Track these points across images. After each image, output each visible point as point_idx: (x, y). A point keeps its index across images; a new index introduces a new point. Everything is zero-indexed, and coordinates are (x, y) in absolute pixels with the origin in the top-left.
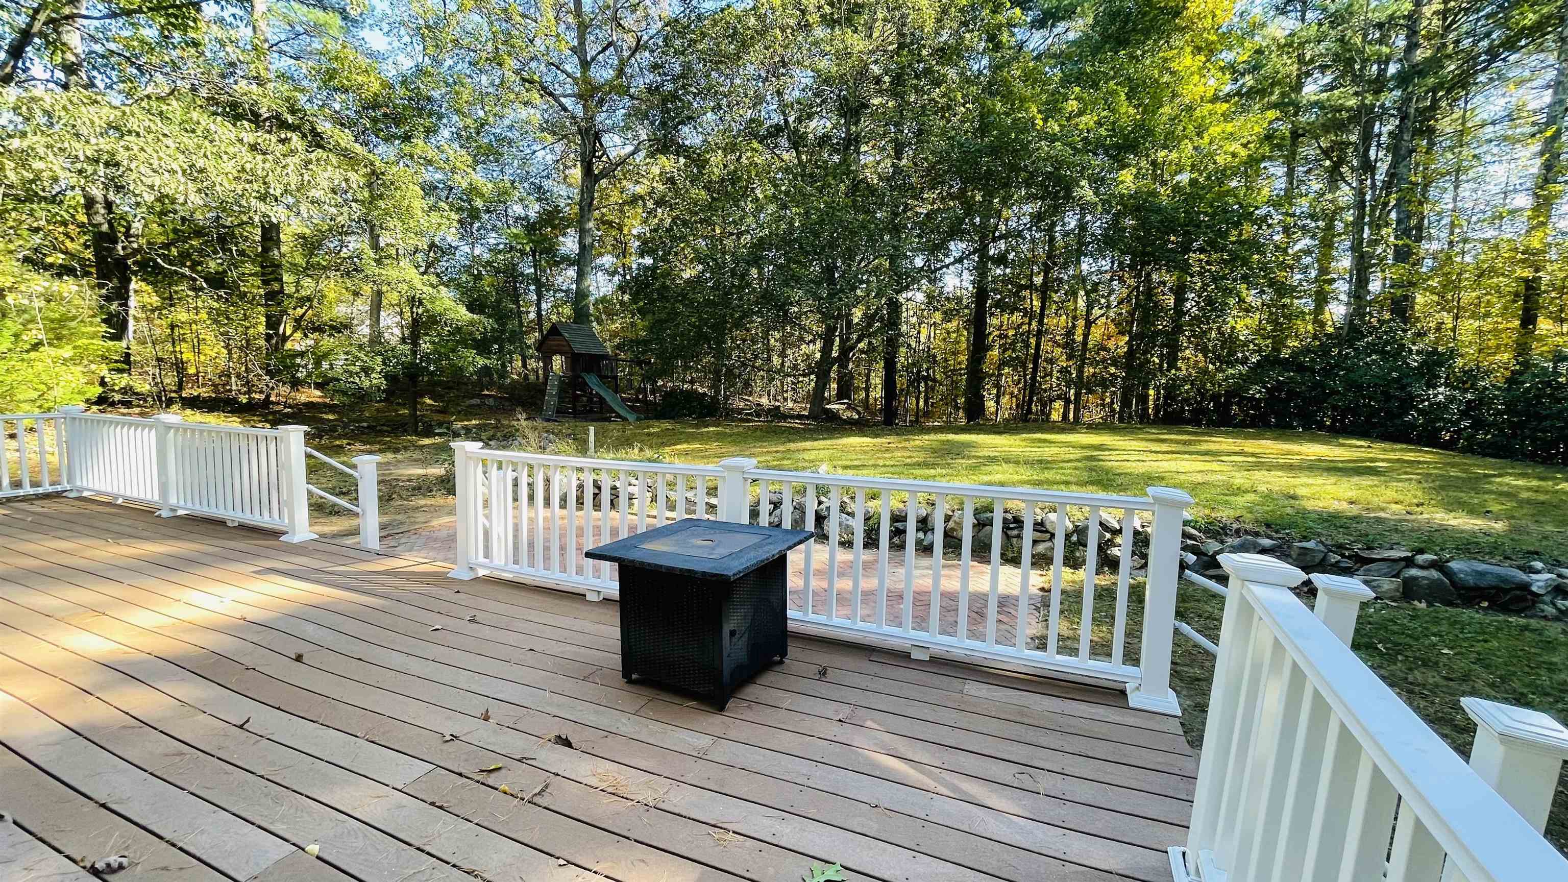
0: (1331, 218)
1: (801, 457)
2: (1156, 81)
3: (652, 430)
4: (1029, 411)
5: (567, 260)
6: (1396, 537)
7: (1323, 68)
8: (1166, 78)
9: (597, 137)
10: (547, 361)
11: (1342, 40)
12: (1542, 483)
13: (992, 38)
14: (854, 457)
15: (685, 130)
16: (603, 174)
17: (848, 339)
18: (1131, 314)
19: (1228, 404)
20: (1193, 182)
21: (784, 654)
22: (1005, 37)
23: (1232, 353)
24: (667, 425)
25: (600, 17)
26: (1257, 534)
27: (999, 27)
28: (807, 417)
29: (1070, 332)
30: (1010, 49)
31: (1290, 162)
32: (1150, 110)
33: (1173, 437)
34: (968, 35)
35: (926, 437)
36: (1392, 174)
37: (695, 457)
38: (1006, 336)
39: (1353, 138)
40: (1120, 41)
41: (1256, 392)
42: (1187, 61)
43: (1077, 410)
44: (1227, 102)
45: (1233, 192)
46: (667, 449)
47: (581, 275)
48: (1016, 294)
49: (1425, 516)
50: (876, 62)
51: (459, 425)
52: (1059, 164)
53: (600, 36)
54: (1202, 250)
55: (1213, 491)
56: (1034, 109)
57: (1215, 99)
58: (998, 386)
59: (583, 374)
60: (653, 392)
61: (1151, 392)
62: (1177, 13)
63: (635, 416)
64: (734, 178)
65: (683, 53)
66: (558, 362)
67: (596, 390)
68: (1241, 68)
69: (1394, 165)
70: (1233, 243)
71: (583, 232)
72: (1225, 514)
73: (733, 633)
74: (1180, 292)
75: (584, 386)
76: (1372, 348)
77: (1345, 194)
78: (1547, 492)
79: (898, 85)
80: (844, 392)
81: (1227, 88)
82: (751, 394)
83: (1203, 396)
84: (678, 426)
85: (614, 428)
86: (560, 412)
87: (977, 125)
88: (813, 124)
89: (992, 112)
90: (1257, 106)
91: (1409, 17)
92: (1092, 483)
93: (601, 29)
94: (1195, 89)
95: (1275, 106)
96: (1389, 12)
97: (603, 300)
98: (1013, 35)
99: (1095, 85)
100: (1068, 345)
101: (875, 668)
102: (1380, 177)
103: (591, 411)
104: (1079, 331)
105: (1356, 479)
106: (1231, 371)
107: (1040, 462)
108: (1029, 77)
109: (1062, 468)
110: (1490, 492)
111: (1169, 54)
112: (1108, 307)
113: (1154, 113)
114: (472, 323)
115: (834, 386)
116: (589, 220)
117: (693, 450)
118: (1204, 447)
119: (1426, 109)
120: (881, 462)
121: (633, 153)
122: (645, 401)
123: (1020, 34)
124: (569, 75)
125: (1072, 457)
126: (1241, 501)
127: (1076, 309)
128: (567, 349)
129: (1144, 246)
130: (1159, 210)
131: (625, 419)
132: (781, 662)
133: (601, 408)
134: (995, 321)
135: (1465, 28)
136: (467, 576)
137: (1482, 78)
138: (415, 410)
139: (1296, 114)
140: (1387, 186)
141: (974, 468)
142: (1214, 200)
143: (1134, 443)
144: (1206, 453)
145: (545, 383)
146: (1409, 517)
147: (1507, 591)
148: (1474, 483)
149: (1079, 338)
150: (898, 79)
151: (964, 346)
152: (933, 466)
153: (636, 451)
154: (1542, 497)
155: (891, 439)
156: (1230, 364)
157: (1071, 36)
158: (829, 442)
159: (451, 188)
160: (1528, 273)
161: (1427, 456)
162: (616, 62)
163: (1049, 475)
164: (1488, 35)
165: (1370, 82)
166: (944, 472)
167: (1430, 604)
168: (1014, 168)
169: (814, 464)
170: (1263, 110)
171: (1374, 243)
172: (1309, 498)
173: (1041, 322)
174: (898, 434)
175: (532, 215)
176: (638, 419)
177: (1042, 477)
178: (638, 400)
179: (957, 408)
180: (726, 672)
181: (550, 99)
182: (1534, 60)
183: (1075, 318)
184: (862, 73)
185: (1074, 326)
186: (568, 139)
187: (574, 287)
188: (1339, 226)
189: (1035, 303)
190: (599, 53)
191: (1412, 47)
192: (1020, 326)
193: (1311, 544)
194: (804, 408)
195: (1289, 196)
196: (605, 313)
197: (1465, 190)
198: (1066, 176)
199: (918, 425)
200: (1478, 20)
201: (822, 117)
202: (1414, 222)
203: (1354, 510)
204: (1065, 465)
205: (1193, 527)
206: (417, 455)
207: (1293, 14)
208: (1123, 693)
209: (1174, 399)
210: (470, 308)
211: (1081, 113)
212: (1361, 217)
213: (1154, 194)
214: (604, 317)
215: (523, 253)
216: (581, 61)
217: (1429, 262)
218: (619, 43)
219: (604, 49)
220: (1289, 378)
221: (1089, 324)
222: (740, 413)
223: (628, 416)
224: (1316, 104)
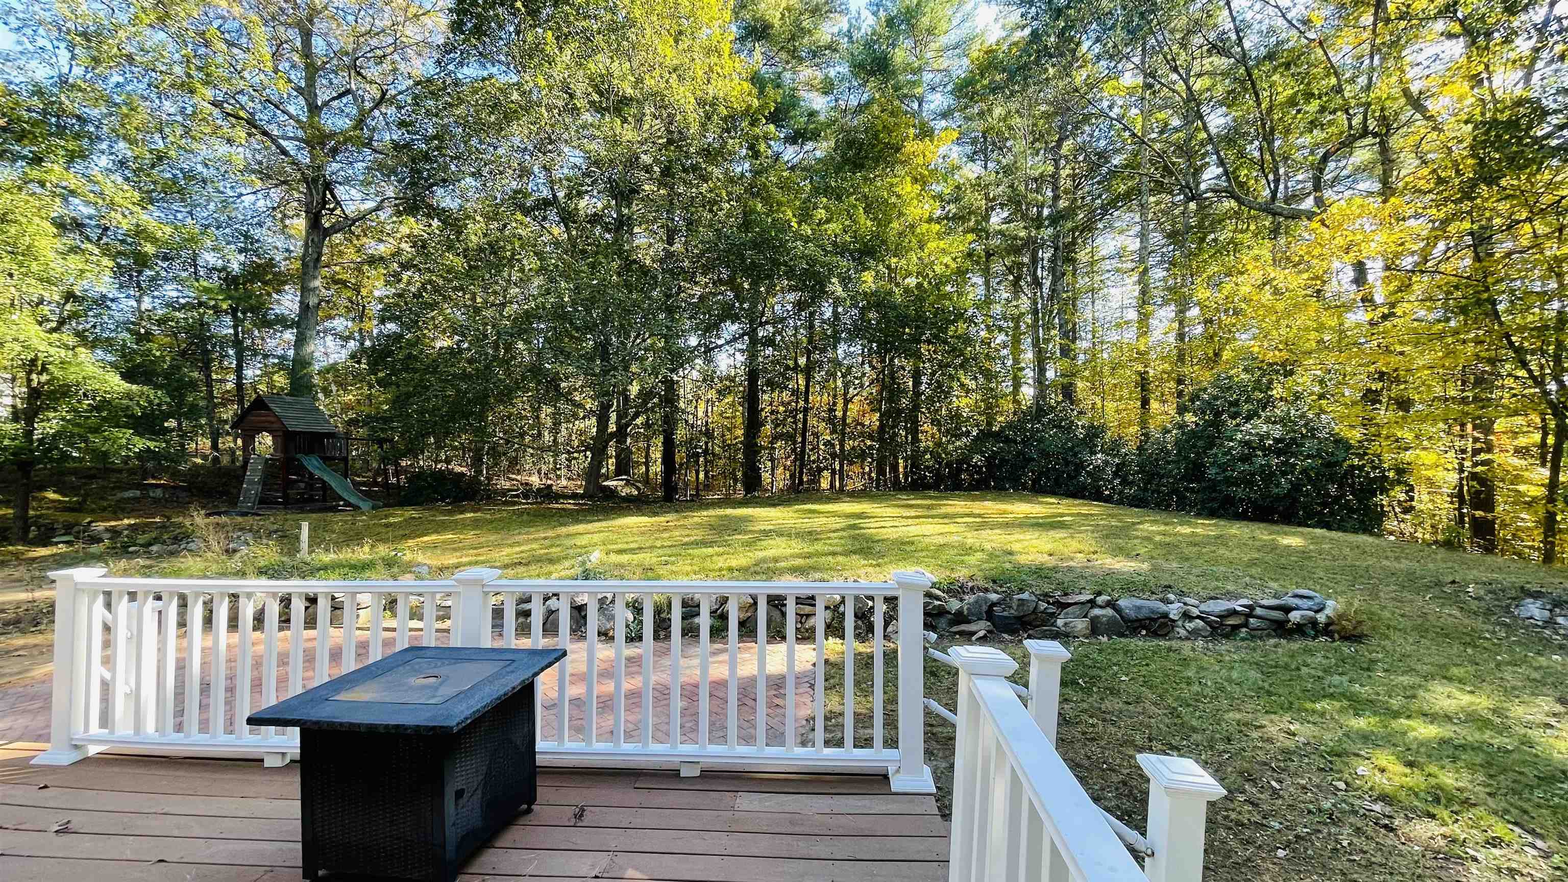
0: (1017, 319)
1: (573, 542)
2: (887, 201)
3: (392, 520)
4: (801, 481)
5: (282, 322)
6: (1083, 583)
7: (1002, 205)
8: (893, 199)
9: (328, 186)
10: (249, 440)
11: (1011, 186)
12: (1167, 528)
13: (751, 147)
14: (631, 539)
15: (439, 191)
16: (335, 229)
17: (626, 415)
18: (880, 393)
19: (959, 470)
20: (919, 286)
21: (531, 799)
22: (762, 147)
23: (958, 428)
24: (412, 513)
25: (335, 62)
26: (986, 590)
27: (757, 138)
28: (582, 497)
29: (831, 410)
30: (767, 157)
31: (986, 273)
32: (883, 224)
33: (919, 502)
34: (731, 141)
35: (705, 513)
36: (1053, 290)
37: (444, 550)
38: (778, 412)
39: (1026, 260)
40: (857, 165)
41: (976, 459)
42: (908, 188)
43: (841, 479)
44: (939, 223)
45: (948, 296)
46: (411, 543)
47: (301, 341)
48: (783, 375)
49: (1099, 562)
50: (645, 152)
51: (100, 526)
52: (812, 262)
53: (335, 81)
54: (929, 342)
55: (952, 552)
56: (789, 213)
57: (930, 220)
58: (772, 460)
59: (298, 456)
60: (397, 474)
61: (901, 461)
62: (898, 150)
63: (370, 503)
64: (493, 248)
65: (437, 115)
66: (265, 442)
67: (318, 473)
68: (947, 198)
69: (1054, 283)
70: (951, 337)
71: (305, 290)
72: (961, 574)
73: (459, 794)
74: (917, 375)
75: (301, 470)
76: (1051, 423)
77: (1025, 303)
78: (1170, 535)
79: (667, 176)
80: (623, 468)
81: (938, 213)
82: (519, 472)
83: (940, 464)
84: (427, 514)
85: (338, 521)
86: (265, 502)
87: (740, 221)
88: (582, 204)
89: (753, 211)
90: (961, 229)
91: (1052, 176)
92: (855, 553)
93: (337, 74)
94: (915, 211)
95: (972, 231)
96: (1040, 171)
97: (333, 368)
98: (770, 147)
99: (839, 198)
100: (831, 420)
101: (640, 797)
102: (1046, 290)
103: (311, 500)
104: (840, 406)
105: (1052, 533)
106: (958, 443)
107: (810, 533)
108: (784, 186)
109: (829, 538)
110: (1137, 537)
111: (895, 180)
112: (862, 386)
113: (886, 226)
114: (129, 396)
115: (612, 461)
116: (315, 278)
117: (444, 542)
118: (943, 510)
119: (1069, 243)
120: (658, 543)
121: (377, 209)
122: (386, 485)
123: (776, 146)
124: (291, 117)
125: (838, 526)
126: (972, 560)
127: (836, 387)
128: (276, 426)
129: (886, 336)
130: (895, 307)
131: (356, 508)
132: (529, 811)
133: (324, 496)
134: (766, 397)
135: (1087, 189)
136: (66, 758)
137: (1100, 226)
138: (25, 508)
139: (987, 239)
140: (1051, 298)
141: (749, 544)
142: (935, 302)
143: (889, 510)
144: (945, 516)
145: (245, 466)
146: (1090, 564)
147: (1155, 620)
148: (1124, 531)
149: (839, 414)
150: (667, 172)
151: (740, 421)
152: (710, 544)
153: (366, 549)
154: (1168, 539)
155: (670, 517)
156: (958, 437)
157: (818, 154)
158: (604, 524)
159: (106, 229)
160: (1140, 368)
161: (1094, 509)
162: (354, 112)
163: (819, 547)
164: (1100, 196)
165: (1032, 220)
166: (721, 550)
167: (1110, 638)
168: (776, 263)
169: (586, 549)
170: (965, 232)
171: (1047, 341)
172: (1021, 553)
173: (806, 400)
174: (677, 511)
175: (235, 267)
176: (374, 508)
177: (811, 549)
178: (376, 484)
179: (736, 481)
180: (450, 847)
181: (265, 138)
182: (1127, 216)
183: (835, 396)
184: (633, 161)
185: (835, 404)
186: (290, 185)
187: (291, 353)
188: (1023, 327)
189: (800, 382)
190: (334, 99)
191: (1056, 198)
192: (789, 403)
193: (1025, 596)
194: (578, 486)
195: (988, 302)
196: (335, 382)
197: (1099, 304)
198: (819, 272)
199: (698, 501)
200: (1093, 184)
201: (592, 196)
202: (1070, 326)
203: (1050, 562)
204: (832, 535)
205: (939, 589)
206: (20, 572)
207: (979, 162)
208: (886, 777)
209: (918, 468)
210: (128, 376)
211: (828, 221)
212: (1036, 320)
213: (890, 293)
214: (334, 388)
215: (217, 310)
216: (309, 105)
217: (1082, 356)
218: (360, 92)
219: (340, 96)
220: (999, 448)
221: (847, 402)
222: (504, 495)
223: (361, 504)
224: (1000, 232)
